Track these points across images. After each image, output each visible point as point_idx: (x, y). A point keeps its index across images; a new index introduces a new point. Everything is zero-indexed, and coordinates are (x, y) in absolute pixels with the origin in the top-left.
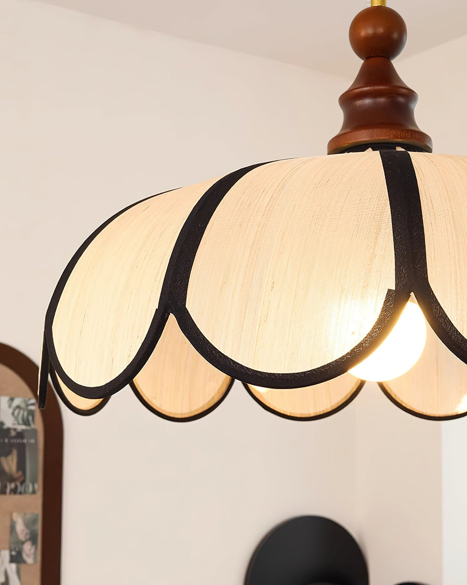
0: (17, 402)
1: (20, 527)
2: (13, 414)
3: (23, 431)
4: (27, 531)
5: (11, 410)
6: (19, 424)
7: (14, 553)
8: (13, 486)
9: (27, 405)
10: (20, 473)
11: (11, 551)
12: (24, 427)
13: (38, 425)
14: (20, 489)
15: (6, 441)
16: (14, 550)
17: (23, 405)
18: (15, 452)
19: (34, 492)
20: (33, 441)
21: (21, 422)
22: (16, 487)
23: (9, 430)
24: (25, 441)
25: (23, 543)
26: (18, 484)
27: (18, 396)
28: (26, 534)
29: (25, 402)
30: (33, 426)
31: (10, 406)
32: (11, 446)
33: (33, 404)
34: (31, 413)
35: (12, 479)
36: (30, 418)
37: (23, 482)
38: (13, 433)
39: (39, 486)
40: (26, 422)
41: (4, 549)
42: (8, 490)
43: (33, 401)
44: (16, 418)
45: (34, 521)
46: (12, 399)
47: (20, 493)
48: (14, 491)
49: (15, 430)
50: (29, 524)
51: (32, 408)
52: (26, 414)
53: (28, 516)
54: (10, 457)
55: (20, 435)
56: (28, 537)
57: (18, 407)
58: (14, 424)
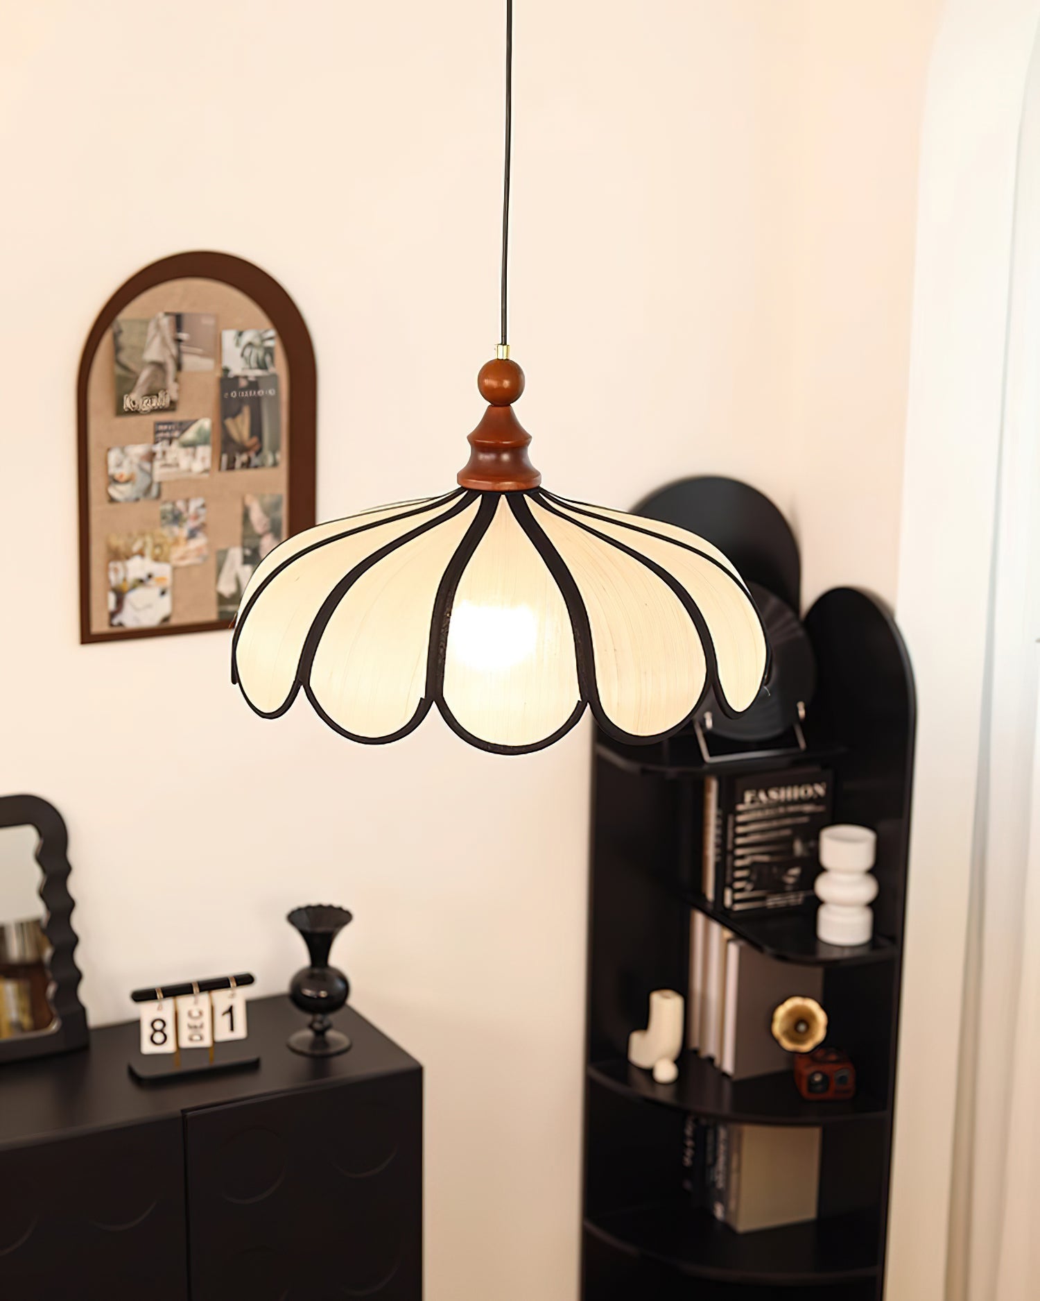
0: (248, 336)
1: (257, 516)
2: (242, 355)
3: (258, 377)
4: (265, 520)
5: (239, 351)
6: (251, 368)
7: (248, 552)
8: (244, 458)
9: (263, 340)
10: (255, 440)
11: (244, 547)
12: (259, 373)
13: (280, 367)
14: (255, 461)
15: (234, 394)
16: (249, 548)
17: (257, 341)
18: (246, 410)
19: (275, 464)
20: (271, 392)
21: (254, 364)
22: (249, 460)
23: (237, 378)
24: (261, 393)
25: (260, 536)
26: (252, 454)
27: (249, 328)
28: (265, 525)
29: (260, 336)
30: (272, 370)
31: (238, 344)
32: (241, 401)
33: (271, 338)
34: (269, 351)
35: (243, 449)
36: (268, 359)
37: (258, 452)
38: (243, 383)
39: (283, 456)
40: (262, 365)
41: (234, 545)
42: (238, 464)
43: (272, 333)
44: (248, 361)
45: (276, 506)
46: (240, 334)
47: (256, 467)
48: (247, 465)
49: (246, 377)
50: (268, 510)
51: (270, 343)
52: (261, 353)
53: (268, 500)
54: (239, 419)
55: (254, 385)
56: (268, 527)
57: (250, 344)
58: (243, 369)
